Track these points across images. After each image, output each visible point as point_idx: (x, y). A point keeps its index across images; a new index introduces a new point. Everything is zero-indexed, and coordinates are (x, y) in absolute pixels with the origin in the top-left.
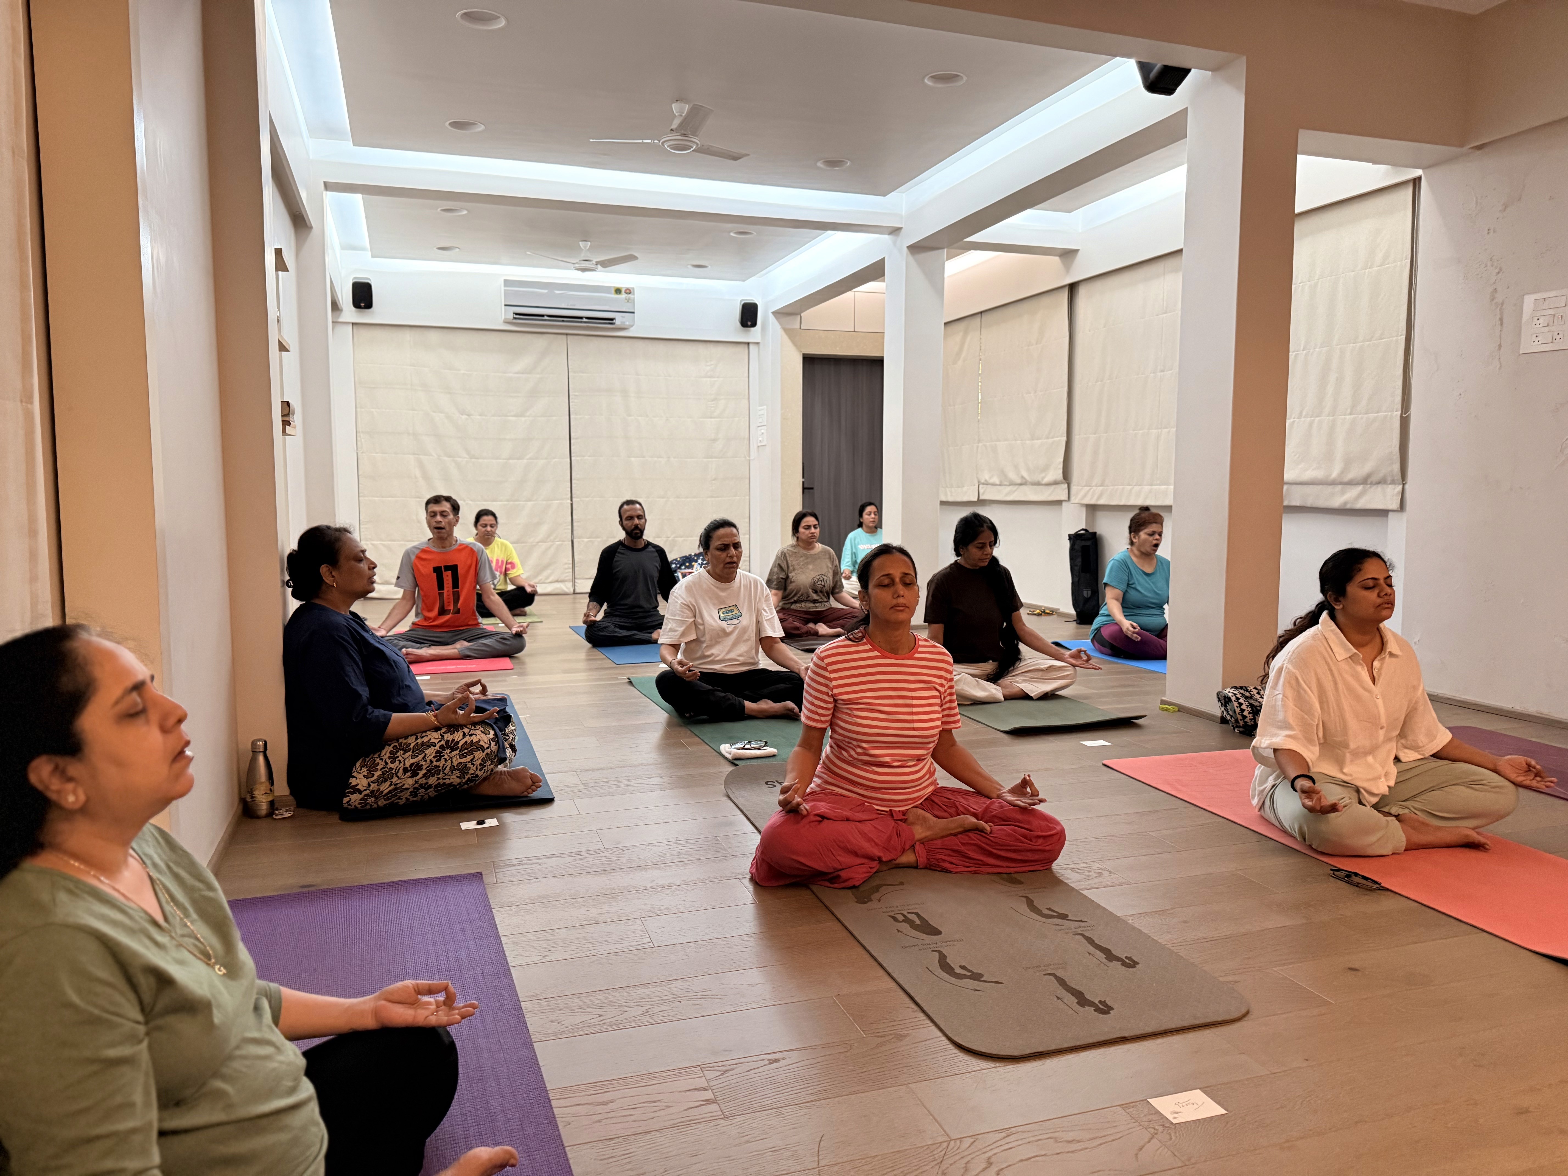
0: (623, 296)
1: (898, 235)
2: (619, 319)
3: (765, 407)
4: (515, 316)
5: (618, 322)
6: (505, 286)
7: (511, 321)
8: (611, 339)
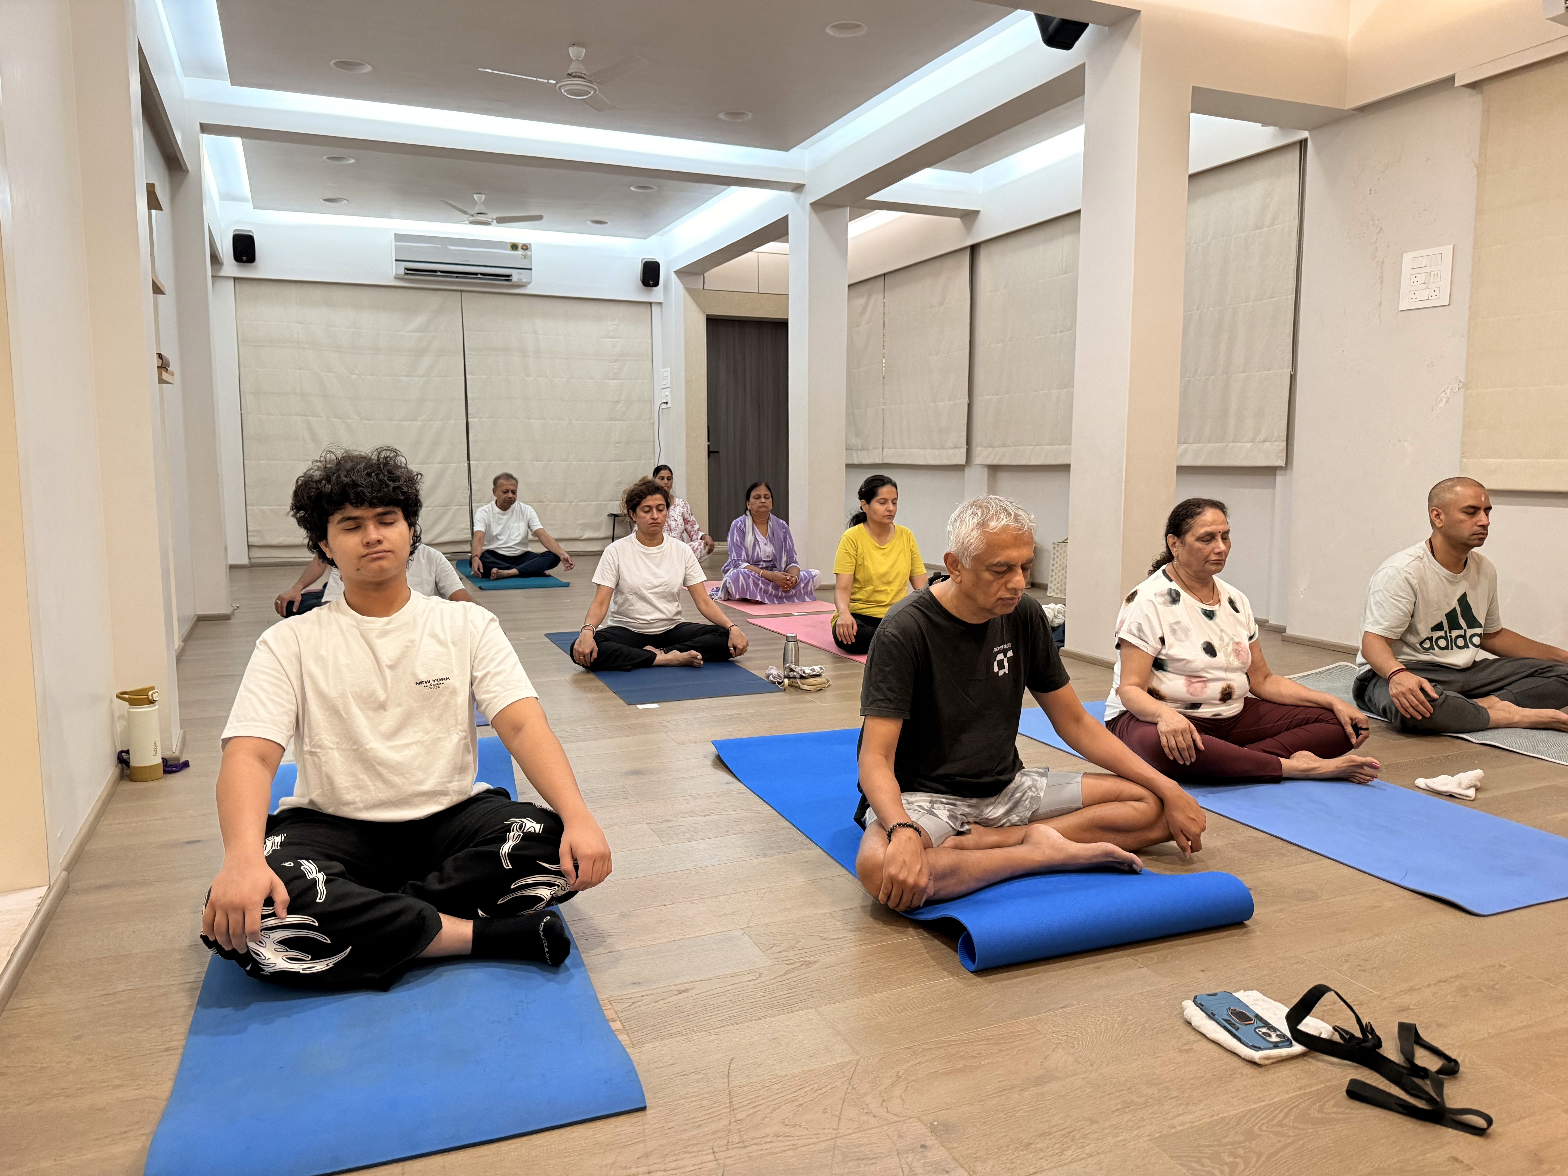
0: (520, 252)
1: (801, 192)
2: (516, 276)
3: (669, 369)
4: (406, 272)
5: (515, 278)
6: (396, 241)
7: (402, 276)
8: (507, 297)
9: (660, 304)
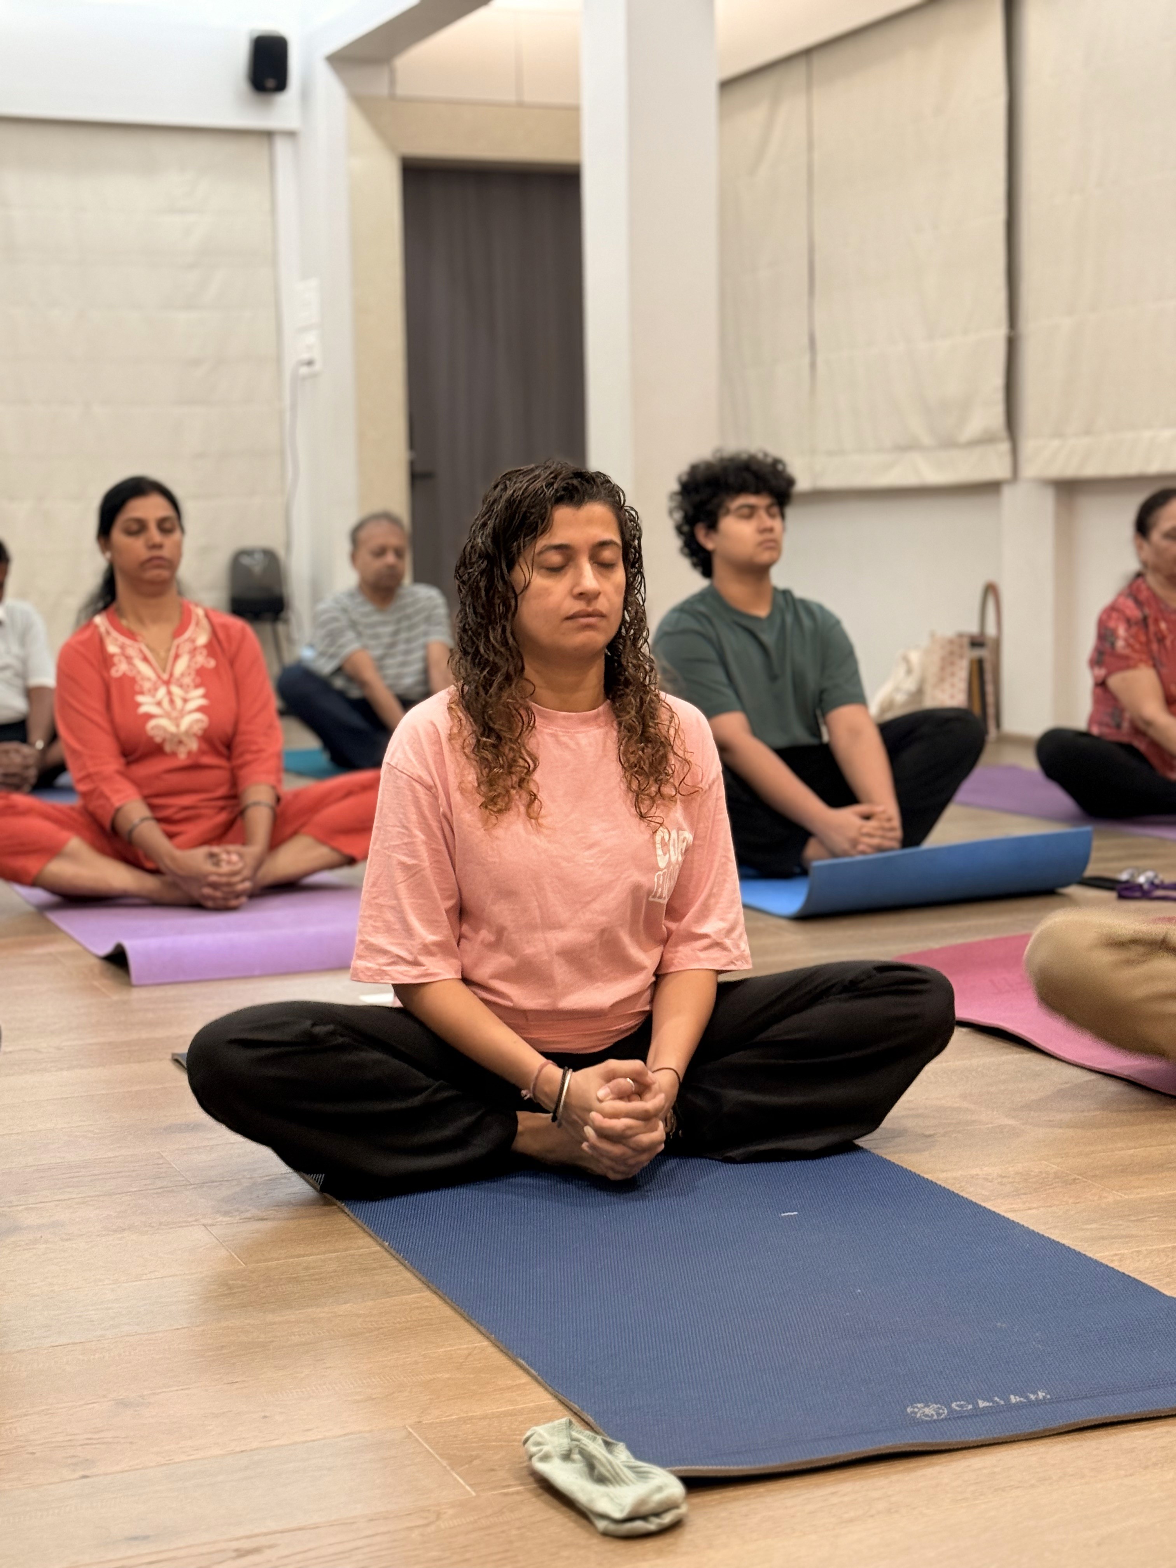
9: (291, 134)
